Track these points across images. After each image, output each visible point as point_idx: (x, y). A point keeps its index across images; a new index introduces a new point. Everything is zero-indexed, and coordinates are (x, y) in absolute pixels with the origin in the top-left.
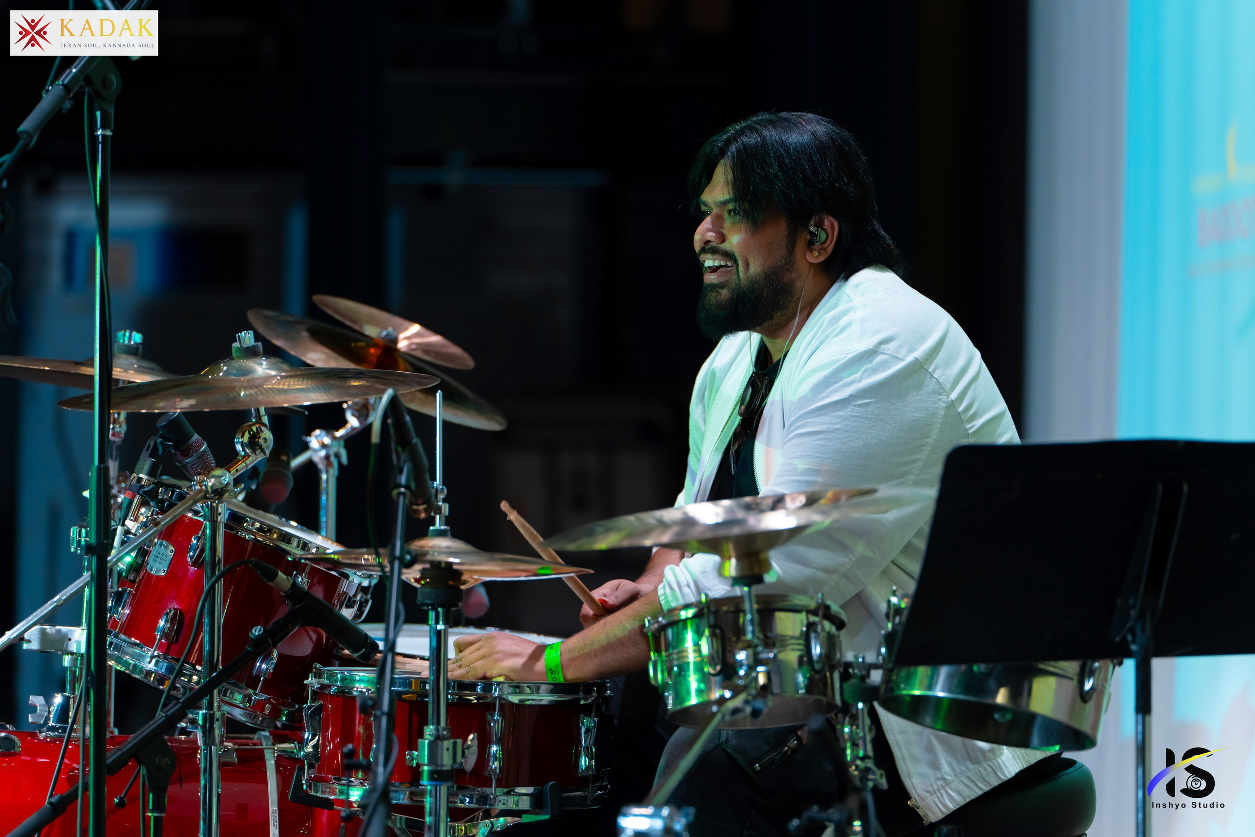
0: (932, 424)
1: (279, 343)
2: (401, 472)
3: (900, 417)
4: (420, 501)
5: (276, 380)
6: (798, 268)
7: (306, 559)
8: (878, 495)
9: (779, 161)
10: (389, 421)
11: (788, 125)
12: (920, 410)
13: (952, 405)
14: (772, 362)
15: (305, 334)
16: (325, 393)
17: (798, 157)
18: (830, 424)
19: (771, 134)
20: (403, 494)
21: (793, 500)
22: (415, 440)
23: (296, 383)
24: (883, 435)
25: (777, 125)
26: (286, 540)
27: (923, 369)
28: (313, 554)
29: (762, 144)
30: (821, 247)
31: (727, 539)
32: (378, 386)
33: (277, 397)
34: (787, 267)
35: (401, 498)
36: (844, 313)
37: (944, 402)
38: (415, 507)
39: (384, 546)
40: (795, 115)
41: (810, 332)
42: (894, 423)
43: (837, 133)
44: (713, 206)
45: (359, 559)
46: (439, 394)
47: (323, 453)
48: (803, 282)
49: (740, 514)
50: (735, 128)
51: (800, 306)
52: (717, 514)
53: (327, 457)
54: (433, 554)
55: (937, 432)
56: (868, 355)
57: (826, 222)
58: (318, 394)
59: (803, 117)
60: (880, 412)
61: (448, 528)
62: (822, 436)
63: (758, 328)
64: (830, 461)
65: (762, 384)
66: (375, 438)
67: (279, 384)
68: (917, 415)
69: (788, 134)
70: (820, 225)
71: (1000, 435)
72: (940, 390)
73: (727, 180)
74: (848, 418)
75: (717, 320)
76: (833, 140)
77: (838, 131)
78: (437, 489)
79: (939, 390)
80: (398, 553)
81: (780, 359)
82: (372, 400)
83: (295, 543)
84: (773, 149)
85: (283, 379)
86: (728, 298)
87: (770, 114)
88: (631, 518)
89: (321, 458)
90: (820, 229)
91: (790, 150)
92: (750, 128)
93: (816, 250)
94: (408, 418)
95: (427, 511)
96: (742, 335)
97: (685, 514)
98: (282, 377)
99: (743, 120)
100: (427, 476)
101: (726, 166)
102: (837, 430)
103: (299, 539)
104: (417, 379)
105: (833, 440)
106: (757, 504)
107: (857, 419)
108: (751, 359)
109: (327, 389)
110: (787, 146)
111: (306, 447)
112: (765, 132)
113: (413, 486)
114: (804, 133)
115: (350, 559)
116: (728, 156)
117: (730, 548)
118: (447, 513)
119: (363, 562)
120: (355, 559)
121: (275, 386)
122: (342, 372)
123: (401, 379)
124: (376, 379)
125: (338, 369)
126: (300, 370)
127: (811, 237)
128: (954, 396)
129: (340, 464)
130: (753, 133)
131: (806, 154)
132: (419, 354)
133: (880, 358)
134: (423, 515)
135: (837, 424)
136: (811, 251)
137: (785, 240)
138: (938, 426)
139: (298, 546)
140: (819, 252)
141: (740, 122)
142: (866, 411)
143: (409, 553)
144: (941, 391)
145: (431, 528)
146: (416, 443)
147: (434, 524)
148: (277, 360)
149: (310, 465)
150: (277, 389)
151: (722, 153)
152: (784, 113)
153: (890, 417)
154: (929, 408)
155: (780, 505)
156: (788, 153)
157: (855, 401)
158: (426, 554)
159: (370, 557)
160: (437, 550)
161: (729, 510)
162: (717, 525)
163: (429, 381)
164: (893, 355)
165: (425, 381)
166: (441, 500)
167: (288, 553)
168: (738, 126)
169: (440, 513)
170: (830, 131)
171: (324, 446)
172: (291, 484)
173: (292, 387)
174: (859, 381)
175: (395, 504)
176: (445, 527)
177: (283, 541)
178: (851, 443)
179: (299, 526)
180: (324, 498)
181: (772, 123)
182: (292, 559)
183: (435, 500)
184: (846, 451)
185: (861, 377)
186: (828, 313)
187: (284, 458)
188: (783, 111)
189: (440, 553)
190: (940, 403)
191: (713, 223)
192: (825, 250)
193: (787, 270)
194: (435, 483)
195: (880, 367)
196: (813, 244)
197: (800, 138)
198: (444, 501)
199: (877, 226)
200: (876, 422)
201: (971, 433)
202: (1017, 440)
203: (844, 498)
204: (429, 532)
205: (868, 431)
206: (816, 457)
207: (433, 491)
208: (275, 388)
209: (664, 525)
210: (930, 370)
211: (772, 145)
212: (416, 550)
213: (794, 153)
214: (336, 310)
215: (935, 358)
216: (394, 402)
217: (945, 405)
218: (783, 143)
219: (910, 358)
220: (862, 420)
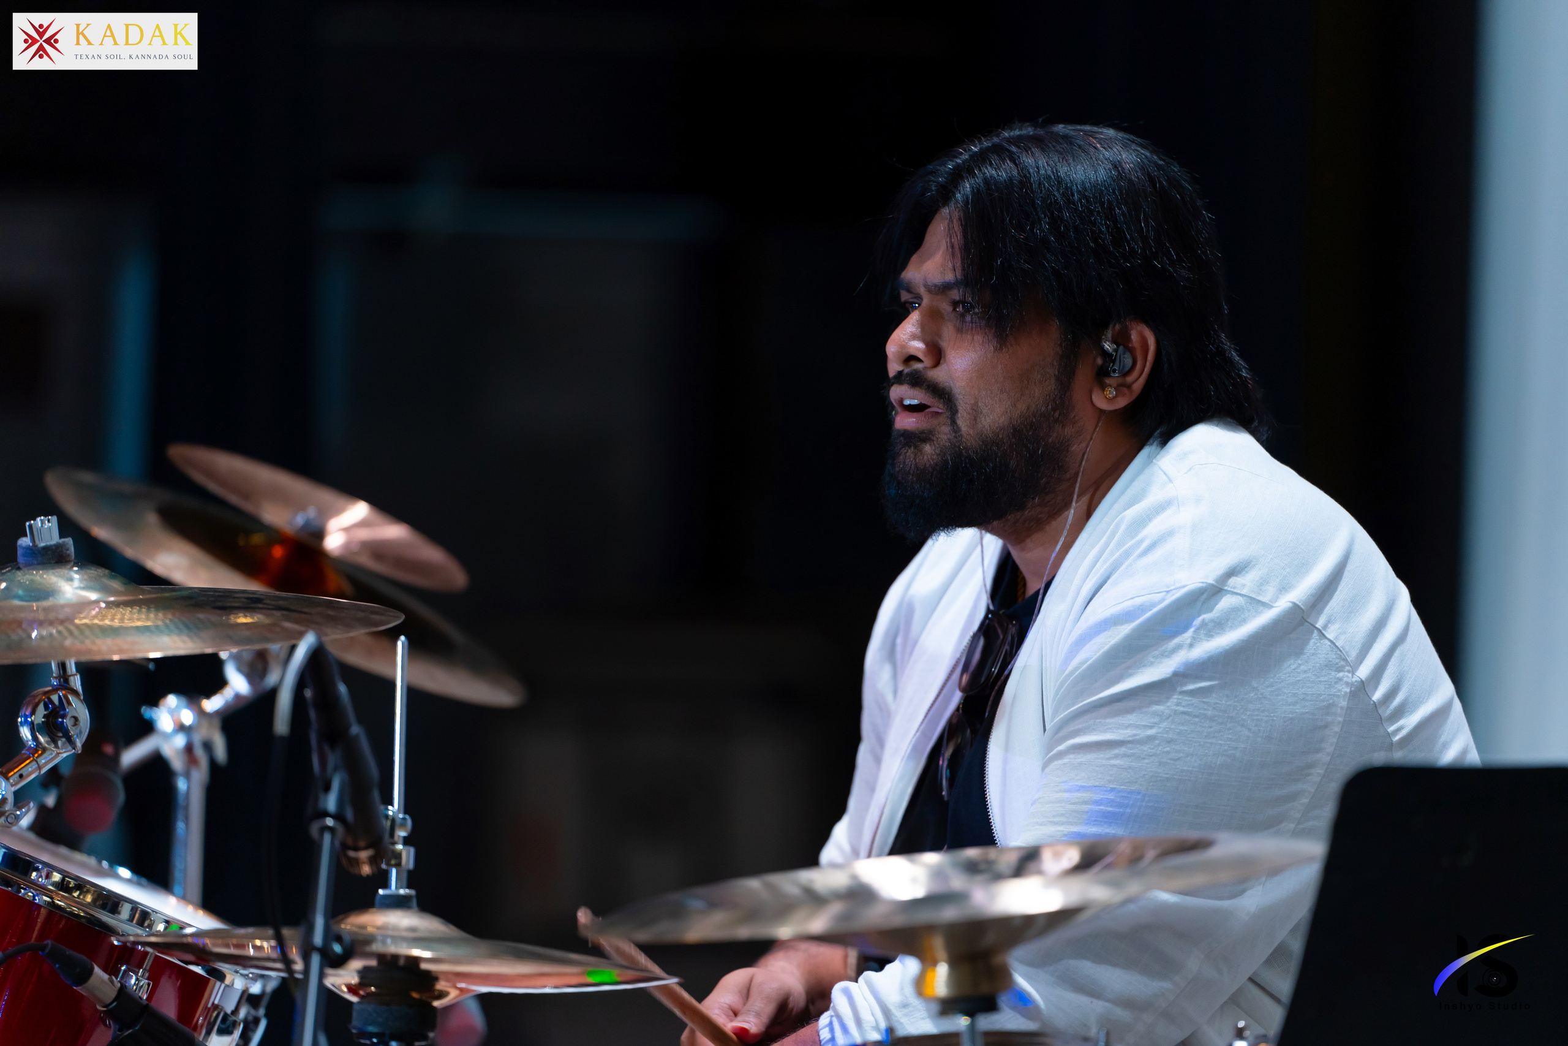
0: (1325, 726)
1: (101, 532)
2: (327, 788)
3: (1266, 713)
4: (362, 844)
5: (97, 609)
6: (1077, 418)
7: (145, 944)
8: (1214, 853)
9: (1052, 214)
10: (308, 693)
11: (1068, 148)
12: (1303, 699)
13: (1362, 689)
14: (1024, 593)
15: (152, 518)
16: (188, 636)
17: (1088, 208)
18: (1138, 727)
19: (1037, 163)
20: (331, 830)
21: (1057, 856)
22: (356, 729)
23: (135, 616)
24: (1235, 748)
25: (1049, 148)
26: (109, 906)
27: (1307, 624)
28: (158, 934)
29: (1021, 182)
30: (1121, 380)
31: (930, 929)
32: (288, 625)
33: (98, 641)
34: (1057, 414)
35: (327, 838)
36: (1160, 508)
37: (1347, 684)
38: (352, 854)
39: (293, 923)
40: (1081, 131)
41: (1097, 544)
42: (1256, 725)
43: (1159, 167)
44: (922, 291)
45: (243, 946)
46: (401, 643)
47: (180, 741)
48: (1083, 445)
49: (957, 882)
50: (970, 150)
51: (1077, 490)
52: (914, 880)
53: (189, 749)
54: (384, 942)
55: (1335, 740)
56: (1204, 596)
57: (1134, 337)
58: (176, 638)
59: (1098, 136)
60: (1230, 705)
61: (412, 892)
62: (1122, 750)
63: (995, 523)
64: (1139, 797)
65: (1005, 633)
66: (282, 723)
67: (104, 617)
68: (1298, 709)
69: (1069, 164)
70: (1121, 340)
71: (1446, 746)
72: (1342, 661)
73: (953, 247)
74: (1170, 716)
75: (918, 501)
76: (1152, 180)
77: (1161, 162)
78: (393, 820)
79: (1337, 661)
80: (318, 939)
81: (1038, 591)
82: (276, 648)
83: (125, 911)
84: (1041, 192)
85: (111, 608)
86: (936, 464)
87: (1035, 125)
88: (754, 883)
89: (177, 751)
90: (1121, 348)
91: (1073, 195)
92: (999, 150)
93: (1110, 386)
94: (342, 688)
95: (374, 861)
96: (966, 535)
97: (854, 877)
98: (108, 603)
99: (985, 136)
100: (376, 795)
101: (951, 220)
102: (1151, 738)
103: (135, 905)
104: (361, 614)
105: (1144, 758)
106: (990, 863)
107: (1187, 717)
108: (985, 586)
109: (193, 628)
110: (1067, 188)
111: (147, 728)
112: (1028, 160)
113: (349, 815)
114: (1098, 164)
115: (227, 946)
116: (957, 201)
117: (938, 944)
118: (411, 866)
119: (252, 952)
120: (237, 946)
121: (96, 621)
122: (220, 596)
123: (331, 613)
124: (284, 612)
125: (215, 590)
126: (143, 592)
127: (1104, 361)
128: (1364, 672)
129: (213, 764)
130: (1003, 160)
131: (1102, 204)
132: (365, 561)
133: (1225, 603)
134: (366, 870)
135: (1151, 727)
136: (1103, 387)
137: (1055, 363)
138: (1337, 729)
139: (131, 919)
140: (1116, 389)
141: (980, 140)
142: (1204, 702)
143: (339, 939)
144: (1340, 664)
145: (381, 892)
146: (357, 736)
147: (386, 885)
148: (101, 571)
149: (157, 764)
150: (99, 627)
151: (945, 195)
152: (1061, 126)
153: (1248, 713)
154: (1320, 695)
155: (1032, 866)
156: (1068, 200)
157: (1182, 685)
158: (369, 940)
159: (265, 944)
160: (390, 933)
161: (937, 874)
162: (915, 903)
163: (383, 618)
164: (1249, 597)
165: (376, 617)
166: (401, 840)
167: (111, 931)
168: (975, 147)
169: (398, 865)
170: (1145, 161)
171: (181, 728)
172: (121, 797)
173: (128, 624)
174: (1191, 646)
175: (314, 849)
176: (407, 891)
177: (103, 907)
178: (1178, 763)
179: (135, 878)
180: (180, 826)
181: (1039, 142)
182: (120, 944)
183: (391, 840)
184: (1168, 779)
185: (1194, 638)
186: (1129, 508)
187: (109, 749)
188: (1060, 123)
189: (396, 939)
190: (1338, 686)
191: (922, 325)
192: (1129, 386)
193: (1056, 421)
194: (390, 807)
195: (1228, 620)
196: (1107, 374)
197: (1091, 174)
198: (406, 841)
199: (1227, 345)
200: (1222, 723)
201: (1396, 741)
202: (1474, 758)
203: (1151, 854)
204: (378, 898)
205: (1210, 741)
206: (1112, 790)
207: (387, 824)
208: (96, 624)
209: (815, 899)
210: (1319, 625)
211: (1040, 184)
212: (351, 933)
213: (1080, 200)
214: (211, 473)
215: (1328, 602)
216: (317, 657)
217: (1348, 690)
218: (1059, 180)
219: (1283, 604)
220: (1197, 720)
